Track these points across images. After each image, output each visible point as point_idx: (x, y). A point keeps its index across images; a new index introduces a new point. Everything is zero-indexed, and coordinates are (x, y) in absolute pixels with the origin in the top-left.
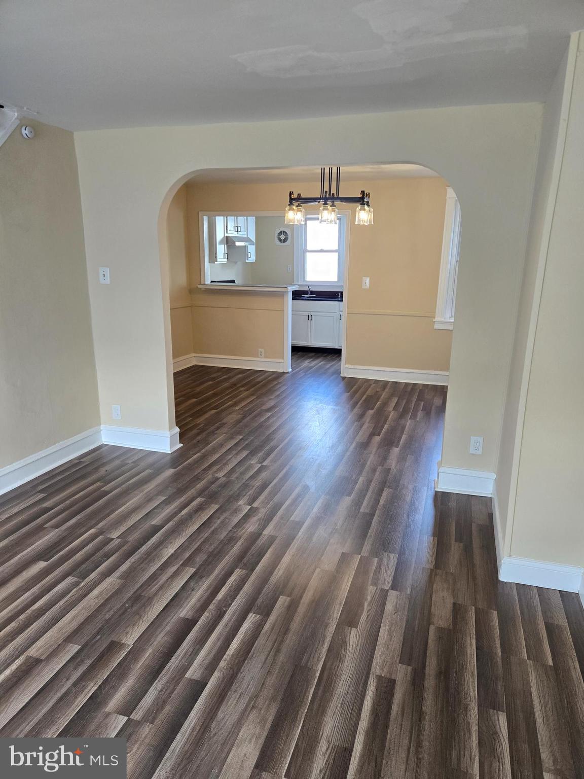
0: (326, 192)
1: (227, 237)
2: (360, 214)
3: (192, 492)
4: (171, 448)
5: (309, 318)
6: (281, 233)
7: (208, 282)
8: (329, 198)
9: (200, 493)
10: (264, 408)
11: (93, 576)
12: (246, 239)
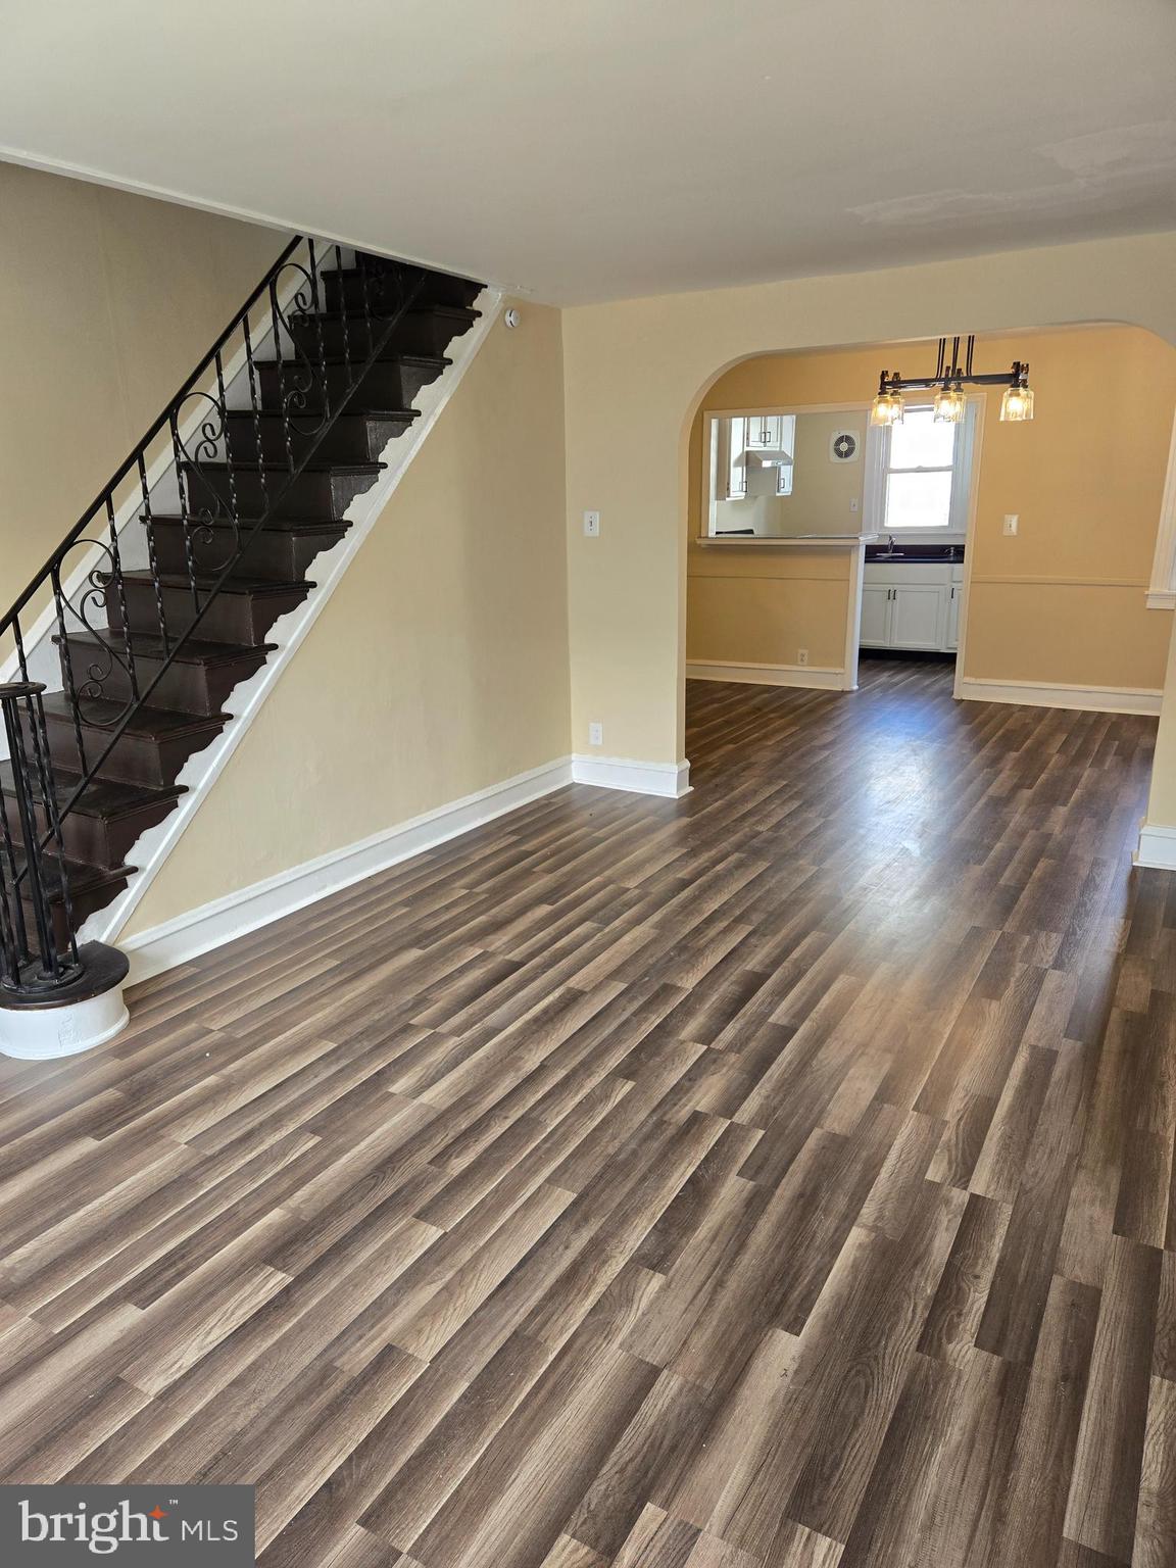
0: (948, 368)
1: (747, 452)
2: (1010, 402)
3: (724, 846)
4: (678, 790)
5: (892, 595)
6: (841, 440)
7: (712, 534)
8: (952, 379)
9: (738, 847)
10: (816, 743)
11: (617, 923)
12: (778, 455)
